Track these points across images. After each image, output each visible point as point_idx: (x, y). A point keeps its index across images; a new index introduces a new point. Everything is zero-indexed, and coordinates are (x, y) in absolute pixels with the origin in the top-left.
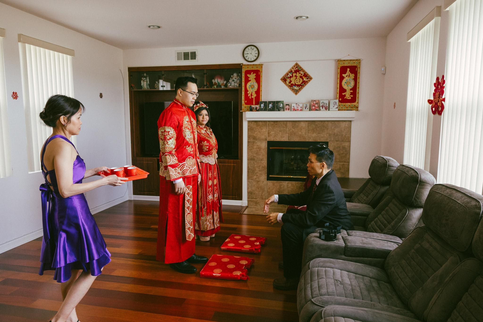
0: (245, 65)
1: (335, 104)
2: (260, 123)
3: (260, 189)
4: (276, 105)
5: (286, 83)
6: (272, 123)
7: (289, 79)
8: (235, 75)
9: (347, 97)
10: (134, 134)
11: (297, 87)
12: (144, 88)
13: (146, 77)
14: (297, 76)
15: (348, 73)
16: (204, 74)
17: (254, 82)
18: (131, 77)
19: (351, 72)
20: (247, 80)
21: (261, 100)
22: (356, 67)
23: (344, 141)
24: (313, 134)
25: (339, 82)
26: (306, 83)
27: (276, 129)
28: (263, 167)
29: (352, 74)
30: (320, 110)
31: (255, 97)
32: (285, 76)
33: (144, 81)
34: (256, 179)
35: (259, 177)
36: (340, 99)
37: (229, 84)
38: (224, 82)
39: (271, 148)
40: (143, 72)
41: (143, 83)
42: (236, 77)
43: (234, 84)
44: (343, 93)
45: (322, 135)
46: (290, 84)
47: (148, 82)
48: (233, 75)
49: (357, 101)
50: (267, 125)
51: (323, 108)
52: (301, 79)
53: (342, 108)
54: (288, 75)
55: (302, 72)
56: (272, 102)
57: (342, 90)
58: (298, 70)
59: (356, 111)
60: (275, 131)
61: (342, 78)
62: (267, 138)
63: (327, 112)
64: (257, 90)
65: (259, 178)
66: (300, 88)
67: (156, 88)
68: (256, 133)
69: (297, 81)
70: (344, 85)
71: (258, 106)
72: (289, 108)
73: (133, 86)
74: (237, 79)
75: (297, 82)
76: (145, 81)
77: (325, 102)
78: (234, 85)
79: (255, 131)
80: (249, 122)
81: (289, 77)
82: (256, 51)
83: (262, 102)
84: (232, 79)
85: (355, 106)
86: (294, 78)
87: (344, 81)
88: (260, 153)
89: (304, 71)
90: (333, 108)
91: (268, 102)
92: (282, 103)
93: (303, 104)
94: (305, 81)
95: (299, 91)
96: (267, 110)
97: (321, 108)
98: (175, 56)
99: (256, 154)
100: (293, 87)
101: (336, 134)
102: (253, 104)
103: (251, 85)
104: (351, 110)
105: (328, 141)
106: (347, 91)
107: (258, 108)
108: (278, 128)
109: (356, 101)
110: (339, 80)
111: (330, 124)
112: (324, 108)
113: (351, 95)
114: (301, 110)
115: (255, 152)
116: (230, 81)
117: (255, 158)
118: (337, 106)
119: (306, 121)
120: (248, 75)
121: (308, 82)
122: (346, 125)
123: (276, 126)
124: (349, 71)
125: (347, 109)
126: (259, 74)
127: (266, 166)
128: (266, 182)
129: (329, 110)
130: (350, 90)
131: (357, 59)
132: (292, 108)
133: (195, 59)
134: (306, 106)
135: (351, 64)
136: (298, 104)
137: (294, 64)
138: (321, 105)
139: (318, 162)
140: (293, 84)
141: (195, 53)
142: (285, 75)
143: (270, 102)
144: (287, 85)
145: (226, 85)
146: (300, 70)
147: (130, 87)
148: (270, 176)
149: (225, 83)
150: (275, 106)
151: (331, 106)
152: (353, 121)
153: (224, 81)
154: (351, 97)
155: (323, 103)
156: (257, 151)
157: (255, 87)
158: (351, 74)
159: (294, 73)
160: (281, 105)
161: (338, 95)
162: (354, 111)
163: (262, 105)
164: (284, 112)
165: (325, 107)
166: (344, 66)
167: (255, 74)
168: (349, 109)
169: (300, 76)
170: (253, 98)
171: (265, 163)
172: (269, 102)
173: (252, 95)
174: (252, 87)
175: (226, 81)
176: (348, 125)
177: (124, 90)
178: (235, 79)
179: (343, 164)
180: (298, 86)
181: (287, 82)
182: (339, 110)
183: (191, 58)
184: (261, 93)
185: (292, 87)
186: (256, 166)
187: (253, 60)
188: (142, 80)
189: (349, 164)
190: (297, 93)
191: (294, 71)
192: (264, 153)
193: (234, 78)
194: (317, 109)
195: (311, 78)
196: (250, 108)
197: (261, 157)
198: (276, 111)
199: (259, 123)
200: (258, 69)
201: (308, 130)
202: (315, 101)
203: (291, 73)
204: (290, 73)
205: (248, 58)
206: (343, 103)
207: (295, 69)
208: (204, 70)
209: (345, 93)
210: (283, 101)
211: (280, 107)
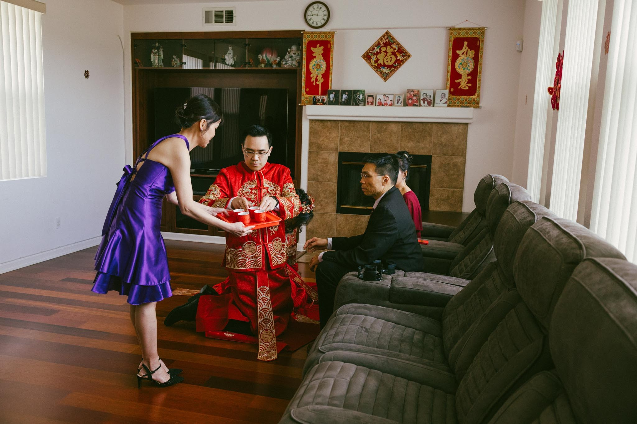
0: (307, 33)
1: (444, 97)
2: (329, 124)
3: (325, 225)
4: (353, 96)
5: (370, 63)
6: (347, 124)
7: (376, 56)
8: (294, 48)
9: (462, 86)
10: (138, 134)
11: (387, 68)
12: (156, 66)
13: (158, 48)
14: (387, 52)
15: (465, 49)
16: (246, 45)
17: (320, 60)
18: (136, 48)
19: (470, 47)
20: (310, 57)
21: (331, 88)
22: (477, 39)
23: (456, 154)
24: (408, 142)
25: (450, 62)
26: (401, 64)
27: (352, 133)
28: (331, 192)
29: (471, 50)
30: (420, 105)
31: (321, 83)
32: (369, 52)
33: (155, 54)
34: (319, 210)
35: (325, 207)
36: (452, 90)
37: (284, 61)
38: (277, 58)
39: (344, 163)
41: (154, 57)
42: (295, 51)
43: (291, 62)
44: (456, 80)
45: (423, 145)
46: (376, 65)
47: (162, 57)
48: (290, 48)
49: (477, 94)
50: (340, 127)
51: (424, 103)
52: (393, 57)
53: (454, 103)
54: (374, 50)
55: (394, 46)
56: (348, 91)
57: (455, 75)
58: (389, 42)
59: (474, 108)
60: (351, 137)
61: (455, 57)
62: (338, 147)
63: (431, 108)
64: (325, 71)
65: (324, 209)
66: (391, 70)
67: (173, 65)
68: (321, 139)
69: (387, 60)
70: (459, 67)
71: (325, 97)
72: (373, 101)
73: (137, 62)
74: (297, 54)
75: (387, 62)
76: (157, 55)
77: (429, 93)
78: (292, 64)
79: (321, 137)
80: (311, 121)
81: (375, 53)
82: (325, 11)
83: (332, 92)
84: (289, 55)
85: (474, 100)
86: (383, 54)
87: (458, 62)
88: (327, 171)
89: (398, 44)
90: (439, 103)
91: (340, 91)
92: (363, 92)
93: (395, 95)
94: (399, 59)
95: (390, 75)
96: (340, 104)
97: (422, 102)
98: (201, 17)
99: (321, 171)
100: (381, 69)
101: (444, 144)
102: (318, 94)
103: (316, 64)
104: (468, 107)
105: (432, 155)
106: (462, 77)
107: (326, 100)
108: (356, 133)
109: (476, 92)
110: (450, 59)
111: (434, 128)
112: (426, 102)
113: (467, 83)
114: (391, 105)
115: (320, 169)
116: (286, 57)
117: (319, 177)
118: (446, 101)
119: (399, 122)
120: (312, 49)
121: (404, 61)
122: (460, 131)
123: (352, 128)
124: (467, 45)
125: (462, 105)
126: (329, 47)
127: (336, 190)
128: (334, 215)
129: (433, 106)
130: (467, 75)
131: (480, 27)
132: (378, 101)
133: (232, 21)
134: (399, 99)
135: (471, 35)
136: (386, 95)
137: (383, 32)
138: (422, 98)
139: (379, 175)
140: (381, 63)
141: (231, 12)
142: (370, 50)
143: (344, 92)
144: (372, 65)
145: (279, 64)
146: (392, 42)
147: (134, 63)
148: (341, 206)
149: (279, 60)
150: (351, 97)
151: (437, 101)
152: (470, 123)
154: (469, 87)
155: (425, 95)
156: (322, 167)
157: (322, 67)
158: (469, 50)
159: (383, 46)
160: (361, 96)
161: (449, 82)
162: (472, 109)
163: (332, 96)
164: (364, 107)
165: (427, 100)
166: (458, 37)
167: (322, 47)
168: (466, 105)
169: (392, 52)
170: (319, 84)
171: (334, 185)
172: (342, 90)
173: (316, 80)
174: (318, 66)
175: (279, 58)
176: (462, 130)
177: (124, 67)
178: (293, 55)
179: (453, 190)
180: (389, 67)
181: (372, 62)
182: (449, 106)
183: (226, 20)
184: (330, 77)
185: (379, 69)
186: (320, 189)
187: (319, 25)
188: (153, 53)
189: (463, 191)
190: (387, 78)
191: (384, 43)
192: (333, 170)
193: (292, 52)
194: (415, 103)
195: (409, 56)
196: (313, 99)
197: (328, 176)
198: (353, 105)
199: (327, 123)
200: (328, 40)
201: (402, 137)
202: (413, 91)
203: (379, 46)
204: (376, 46)
205: (313, 23)
206: (456, 96)
207: (384, 41)
208: (246, 39)
209: (460, 81)
210: (365, 90)
211: (358, 99)
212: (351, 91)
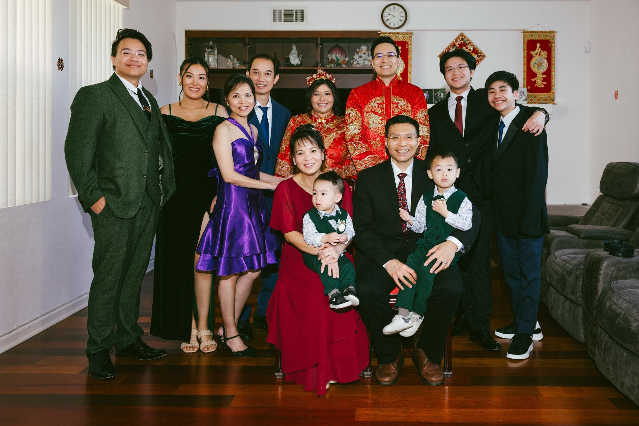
1: (523, 94)
4: (433, 94)
8: (363, 47)
9: (538, 85)
12: (210, 66)
13: (212, 48)
15: (538, 50)
16: (318, 45)
18: (190, 47)
19: (542, 48)
22: (548, 41)
25: (526, 62)
29: (544, 51)
33: (209, 54)
37: (354, 61)
40: (208, 40)
41: (208, 56)
43: (363, 62)
44: (532, 78)
48: (359, 48)
53: (531, 100)
55: (470, 47)
56: (428, 90)
57: (531, 74)
58: (464, 43)
59: (552, 104)
61: (530, 57)
64: (404, 71)
67: (229, 65)
70: (534, 66)
74: (367, 54)
76: (212, 54)
82: (402, 12)
84: (358, 54)
85: (549, 97)
87: (533, 62)
89: (473, 45)
90: (519, 101)
92: (444, 91)
98: (269, 16)
104: (545, 103)
106: (538, 75)
109: (551, 90)
110: (526, 59)
113: (543, 81)
116: (355, 57)
118: (525, 98)
121: (480, 61)
124: (540, 47)
125: (538, 102)
126: (407, 47)
130: (542, 74)
131: (550, 30)
133: (303, 20)
135: (542, 37)
137: (459, 33)
141: (303, 12)
143: (425, 91)
145: (349, 64)
146: (467, 43)
153: (346, 57)
154: (544, 85)
158: (542, 51)
160: (442, 94)
161: (525, 81)
166: (532, 39)
168: (542, 101)
175: (348, 58)
178: (363, 55)
183: (296, 20)
184: (409, 76)
187: (397, 26)
188: (207, 52)
191: (459, 44)
193: (361, 52)
195: (484, 57)
200: (406, 40)
204: (452, 47)
205: (390, 23)
206: (533, 94)
207: (459, 42)
208: (318, 38)
209: (535, 80)
210: (445, 89)
211: (440, 97)
212: (432, 90)
